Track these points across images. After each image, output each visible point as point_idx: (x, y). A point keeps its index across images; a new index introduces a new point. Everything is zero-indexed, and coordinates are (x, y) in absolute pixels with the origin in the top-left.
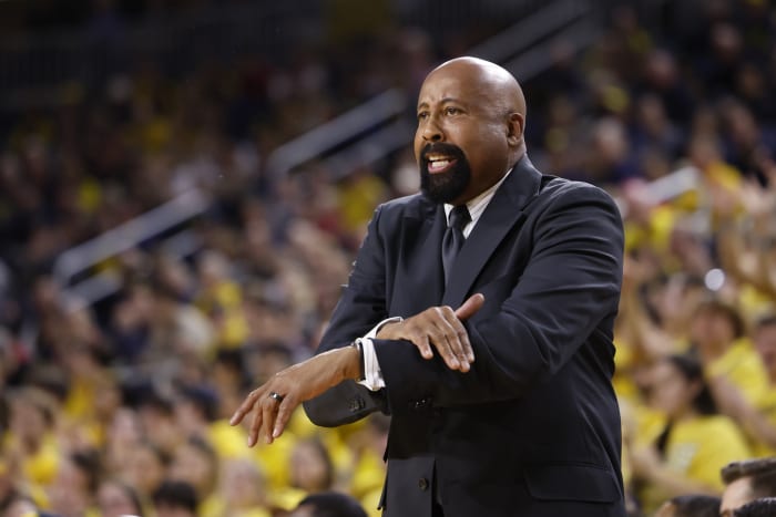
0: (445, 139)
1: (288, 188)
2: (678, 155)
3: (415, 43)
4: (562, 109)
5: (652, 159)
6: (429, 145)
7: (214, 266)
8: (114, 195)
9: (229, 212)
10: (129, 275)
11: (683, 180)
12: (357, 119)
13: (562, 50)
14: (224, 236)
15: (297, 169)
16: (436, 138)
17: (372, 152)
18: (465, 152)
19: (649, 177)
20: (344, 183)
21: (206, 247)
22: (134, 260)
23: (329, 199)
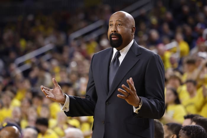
0: (117, 32)
1: (74, 43)
2: (172, 38)
3: (107, 8)
4: (143, 26)
5: (165, 39)
6: (113, 33)
7: (54, 63)
8: (30, 44)
9: (59, 49)
10: (33, 64)
11: (173, 44)
12: (92, 27)
13: (143, 11)
14: (58, 56)
15: (76, 39)
16: (115, 31)
17: (95, 35)
18: (122, 36)
19: (165, 44)
20: (88, 43)
21: (53, 58)
22: (34, 60)
23: (84, 47)
